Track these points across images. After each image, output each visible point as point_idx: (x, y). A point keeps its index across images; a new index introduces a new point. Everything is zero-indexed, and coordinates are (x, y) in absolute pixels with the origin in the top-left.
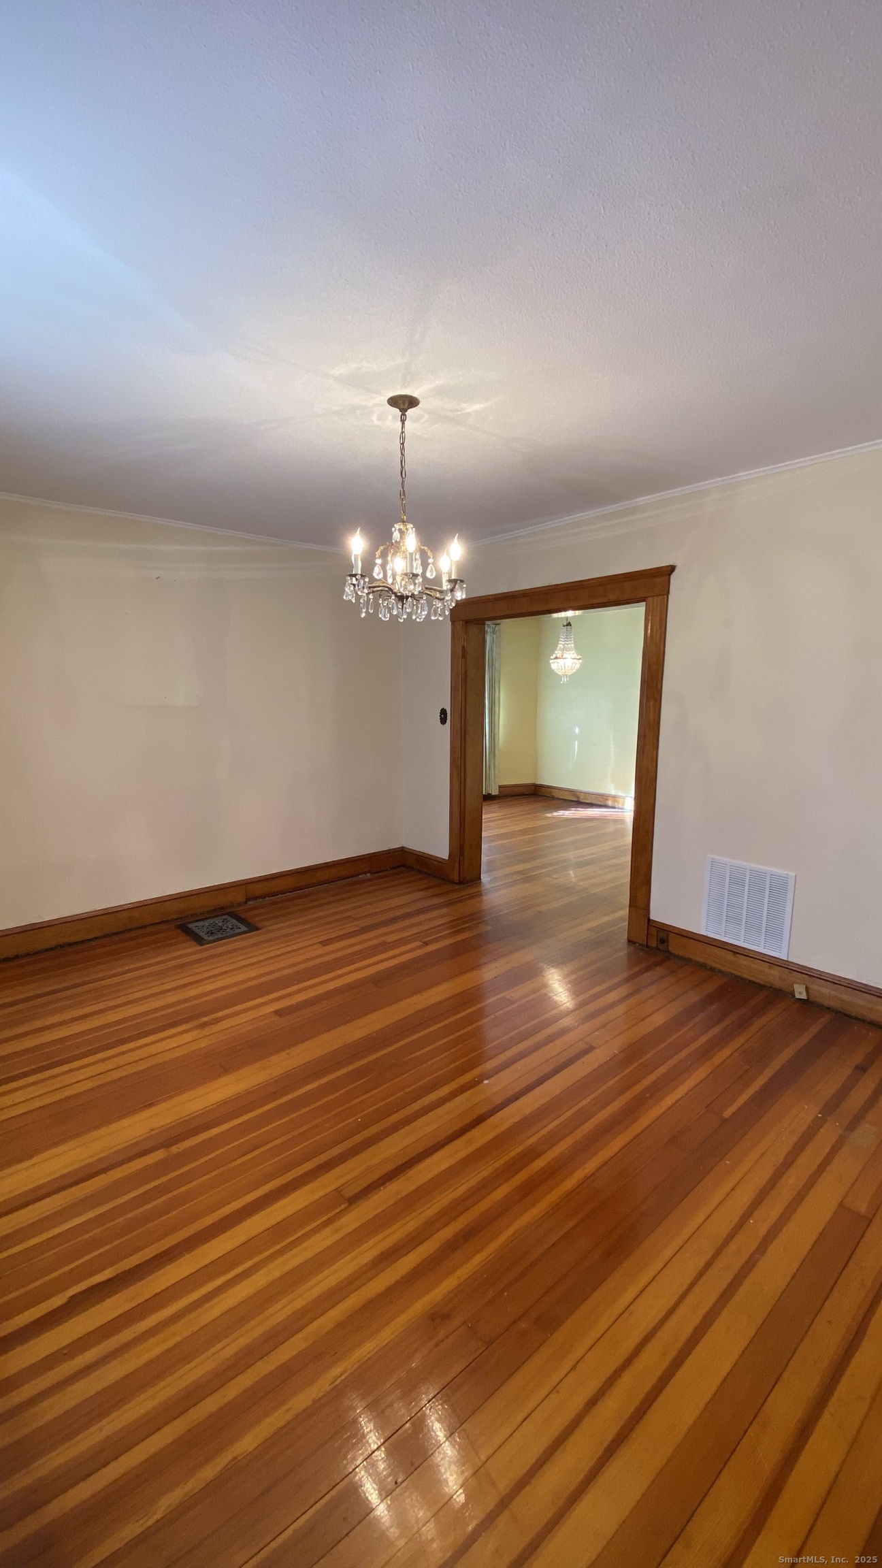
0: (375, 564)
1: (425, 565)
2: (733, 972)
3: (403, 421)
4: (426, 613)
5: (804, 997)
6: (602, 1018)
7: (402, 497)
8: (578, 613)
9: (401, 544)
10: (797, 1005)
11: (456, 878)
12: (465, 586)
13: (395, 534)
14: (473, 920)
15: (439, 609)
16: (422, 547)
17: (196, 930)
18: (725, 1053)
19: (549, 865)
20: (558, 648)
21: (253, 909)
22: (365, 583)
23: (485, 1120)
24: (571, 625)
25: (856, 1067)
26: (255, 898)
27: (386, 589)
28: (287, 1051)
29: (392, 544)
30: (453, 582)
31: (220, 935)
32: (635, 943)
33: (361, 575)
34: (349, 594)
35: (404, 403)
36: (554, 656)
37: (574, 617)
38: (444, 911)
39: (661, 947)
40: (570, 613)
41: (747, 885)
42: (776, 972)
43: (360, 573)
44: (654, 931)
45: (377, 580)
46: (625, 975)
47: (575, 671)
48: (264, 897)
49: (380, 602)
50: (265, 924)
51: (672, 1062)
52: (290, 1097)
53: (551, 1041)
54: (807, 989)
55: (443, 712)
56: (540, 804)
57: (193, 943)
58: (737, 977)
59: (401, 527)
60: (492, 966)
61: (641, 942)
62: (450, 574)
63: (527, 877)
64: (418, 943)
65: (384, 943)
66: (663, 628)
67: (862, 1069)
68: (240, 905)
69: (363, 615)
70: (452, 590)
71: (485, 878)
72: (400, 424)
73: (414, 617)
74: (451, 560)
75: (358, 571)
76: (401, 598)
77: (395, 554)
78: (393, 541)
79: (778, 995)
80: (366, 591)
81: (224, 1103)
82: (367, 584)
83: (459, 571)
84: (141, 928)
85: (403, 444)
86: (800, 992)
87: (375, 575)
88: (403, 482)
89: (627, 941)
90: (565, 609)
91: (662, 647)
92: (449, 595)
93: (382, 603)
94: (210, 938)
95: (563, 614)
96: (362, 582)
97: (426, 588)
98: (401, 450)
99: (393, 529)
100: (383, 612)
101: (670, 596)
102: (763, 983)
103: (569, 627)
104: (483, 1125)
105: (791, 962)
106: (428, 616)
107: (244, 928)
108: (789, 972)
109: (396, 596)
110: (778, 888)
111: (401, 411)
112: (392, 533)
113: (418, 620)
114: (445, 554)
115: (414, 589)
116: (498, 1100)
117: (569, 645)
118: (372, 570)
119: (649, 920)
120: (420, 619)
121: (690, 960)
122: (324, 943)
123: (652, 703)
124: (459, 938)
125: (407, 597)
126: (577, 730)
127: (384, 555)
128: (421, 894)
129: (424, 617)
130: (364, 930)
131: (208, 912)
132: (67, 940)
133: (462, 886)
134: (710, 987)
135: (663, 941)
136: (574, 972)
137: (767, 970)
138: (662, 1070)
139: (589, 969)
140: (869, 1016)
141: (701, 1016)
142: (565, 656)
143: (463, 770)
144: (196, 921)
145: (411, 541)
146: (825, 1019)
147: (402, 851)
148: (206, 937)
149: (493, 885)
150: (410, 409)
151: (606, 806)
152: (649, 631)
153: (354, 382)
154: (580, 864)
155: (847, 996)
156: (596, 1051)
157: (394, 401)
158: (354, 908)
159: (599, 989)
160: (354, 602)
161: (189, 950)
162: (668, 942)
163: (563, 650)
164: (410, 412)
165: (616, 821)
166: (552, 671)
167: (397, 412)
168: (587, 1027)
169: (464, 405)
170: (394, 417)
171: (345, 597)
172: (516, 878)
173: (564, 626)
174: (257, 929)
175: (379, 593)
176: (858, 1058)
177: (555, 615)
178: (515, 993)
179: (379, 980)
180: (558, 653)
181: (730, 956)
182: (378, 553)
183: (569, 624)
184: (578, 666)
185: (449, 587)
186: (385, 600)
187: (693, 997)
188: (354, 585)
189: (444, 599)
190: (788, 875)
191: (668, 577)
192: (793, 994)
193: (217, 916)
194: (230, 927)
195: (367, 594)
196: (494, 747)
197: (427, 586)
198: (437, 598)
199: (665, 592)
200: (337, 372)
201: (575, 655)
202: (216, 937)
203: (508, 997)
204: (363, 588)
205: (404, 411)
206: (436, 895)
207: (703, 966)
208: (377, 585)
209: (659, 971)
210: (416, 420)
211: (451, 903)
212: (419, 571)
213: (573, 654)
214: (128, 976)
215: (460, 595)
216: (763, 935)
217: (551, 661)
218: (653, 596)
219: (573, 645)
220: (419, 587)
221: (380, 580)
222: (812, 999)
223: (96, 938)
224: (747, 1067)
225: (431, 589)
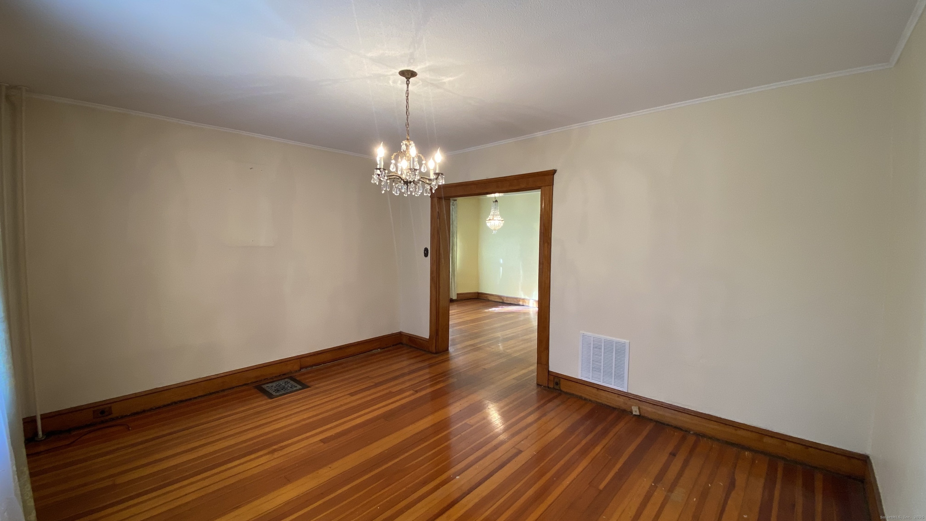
0: (391, 163)
1: (421, 164)
2: (597, 400)
3: (408, 84)
4: (421, 191)
5: (638, 413)
6: (524, 433)
7: (407, 126)
8: (501, 194)
9: (407, 152)
10: (634, 419)
11: (434, 350)
12: (444, 177)
13: (403, 146)
14: (445, 375)
15: (428, 190)
16: (419, 155)
17: (268, 389)
18: (598, 449)
19: (488, 340)
20: (491, 214)
21: (304, 374)
22: (385, 173)
23: (458, 502)
24: (497, 202)
25: (670, 454)
26: (306, 367)
27: (398, 177)
28: (330, 466)
29: (402, 152)
30: (438, 174)
31: (283, 391)
32: (541, 386)
33: (383, 168)
34: (375, 180)
35: (408, 74)
36: (489, 218)
37: (500, 197)
38: (427, 371)
39: (557, 387)
40: (497, 195)
41: (603, 348)
42: (622, 399)
43: (382, 167)
44: (551, 378)
45: (392, 172)
46: (536, 406)
47: (500, 227)
48: (312, 366)
49: (394, 184)
50: (312, 383)
51: (567, 458)
52: (332, 496)
53: (496, 449)
54: (639, 408)
55: (426, 250)
56: (481, 304)
57: (266, 397)
58: (600, 403)
59: (407, 143)
60: (458, 404)
61: (545, 385)
62: (435, 169)
63: (475, 348)
64: (411, 392)
65: (390, 393)
66: (551, 204)
67: (673, 454)
68: (296, 371)
69: (383, 192)
70: (437, 179)
71: (451, 349)
72: (406, 86)
73: (413, 194)
74: (435, 163)
75: (381, 166)
76: (407, 183)
77: (402, 158)
78: (402, 150)
79: (624, 413)
80: (386, 178)
81: (287, 503)
82: (386, 174)
83: (440, 168)
84: (230, 389)
85: (408, 97)
86: (636, 411)
87: (391, 169)
88: (407, 117)
89: (536, 384)
90: (494, 193)
91: (550, 214)
92: (435, 181)
93: (395, 185)
94: (278, 394)
95: (493, 195)
96: (384, 173)
97: (422, 177)
98: (407, 100)
99: (402, 144)
100: (395, 191)
101: (554, 186)
102: (614, 406)
103: (496, 203)
104: (457, 506)
105: (629, 393)
106: (422, 193)
107: (299, 387)
108: (629, 399)
109: (404, 181)
110: (620, 350)
111: (406, 79)
112: (401, 146)
113: (416, 195)
114: (432, 159)
115: (415, 178)
116: (466, 488)
117: (497, 213)
118: (389, 167)
119: (549, 371)
120: (417, 195)
121: (573, 394)
122: (352, 394)
123: (546, 244)
124: (438, 387)
125: (410, 182)
126: (501, 261)
127: (396, 158)
128: (412, 361)
129: (420, 193)
130: (376, 385)
131: (276, 377)
132: (180, 399)
133: (437, 355)
134: (586, 410)
135: (557, 384)
136: (507, 405)
137: (617, 399)
138: (562, 462)
139: (515, 403)
140: (674, 423)
141: (582, 428)
142: (495, 219)
143: (438, 284)
144: (268, 383)
145: (413, 151)
146: (649, 427)
147: (400, 334)
148: (274, 394)
149: (456, 353)
150: (412, 78)
151: (519, 305)
152: (543, 205)
153: (380, 61)
154: (506, 340)
155: (661, 412)
156: (523, 454)
157: (402, 73)
158: (370, 371)
159: (522, 414)
160: (377, 184)
161: (263, 402)
162: (560, 383)
163: (493, 215)
164: (412, 80)
165: (525, 314)
166: (488, 228)
167: (404, 79)
168: (517, 438)
169: (443, 78)
170: (402, 82)
171: (372, 182)
172: (469, 349)
173: (494, 202)
174: (309, 387)
175: (393, 179)
176: (670, 448)
177: (488, 196)
178: (471, 421)
179: (388, 416)
180: (490, 217)
181: (595, 391)
182: (393, 157)
183: (496, 201)
184: (502, 225)
185: (435, 177)
186: (397, 183)
187: (576, 417)
188: (379, 175)
189: (431, 184)
190: (625, 342)
191: (552, 176)
192: (631, 412)
193: (281, 379)
194: (290, 386)
195: (386, 180)
196: (454, 271)
197: (421, 176)
198: (427, 183)
199: (552, 184)
200: (370, 55)
201: (500, 218)
202: (281, 393)
203: (468, 423)
204: (385, 176)
205: (408, 79)
206: (421, 361)
207: (581, 398)
208: (392, 175)
209: (557, 402)
210: (414, 84)
211: (430, 366)
212: (417, 167)
213: (499, 218)
214: (222, 421)
215: (442, 182)
216: (613, 377)
217: (487, 222)
218: (545, 186)
219: (499, 213)
220: (418, 176)
221: (394, 172)
222: (643, 414)
223: (199, 397)
224: (610, 457)
225: (424, 178)
